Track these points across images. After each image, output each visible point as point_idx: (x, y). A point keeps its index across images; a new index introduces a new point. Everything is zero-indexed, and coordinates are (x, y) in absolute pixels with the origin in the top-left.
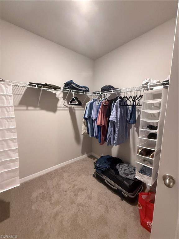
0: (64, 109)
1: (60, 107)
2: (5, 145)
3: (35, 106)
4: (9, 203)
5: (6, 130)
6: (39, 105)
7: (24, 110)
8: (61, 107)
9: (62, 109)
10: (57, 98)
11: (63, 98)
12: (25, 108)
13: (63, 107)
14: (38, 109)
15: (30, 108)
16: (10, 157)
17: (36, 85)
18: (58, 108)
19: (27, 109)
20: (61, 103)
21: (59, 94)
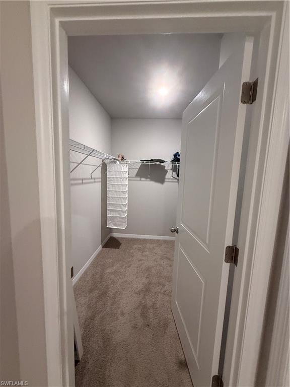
0: (172, 180)
1: (167, 179)
2: (120, 200)
3: (147, 178)
4: (121, 244)
5: (122, 192)
6: (149, 176)
7: (137, 180)
8: (169, 179)
9: (170, 180)
10: (166, 170)
11: (172, 169)
12: (139, 179)
13: (172, 179)
14: (148, 180)
15: (142, 179)
16: (121, 208)
17: (145, 162)
18: (166, 180)
19: (141, 180)
20: (170, 174)
21: (168, 166)
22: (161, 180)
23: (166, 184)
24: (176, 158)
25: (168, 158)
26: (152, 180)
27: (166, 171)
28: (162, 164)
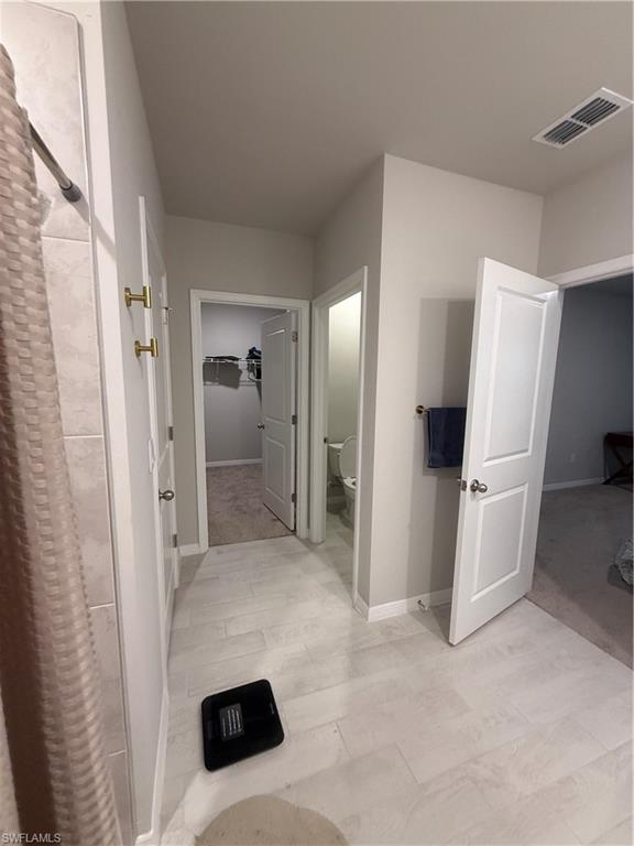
6: (217, 379)
8: (245, 382)
10: (240, 370)
11: (248, 369)
13: (249, 382)
17: (212, 359)
18: (241, 383)
20: (245, 376)
21: (242, 364)
22: (235, 384)
23: (241, 388)
24: (253, 354)
25: (242, 354)
26: (222, 383)
27: (241, 372)
28: (235, 362)
